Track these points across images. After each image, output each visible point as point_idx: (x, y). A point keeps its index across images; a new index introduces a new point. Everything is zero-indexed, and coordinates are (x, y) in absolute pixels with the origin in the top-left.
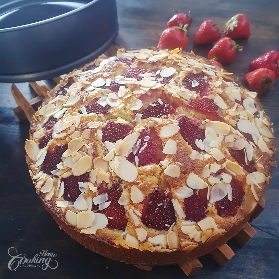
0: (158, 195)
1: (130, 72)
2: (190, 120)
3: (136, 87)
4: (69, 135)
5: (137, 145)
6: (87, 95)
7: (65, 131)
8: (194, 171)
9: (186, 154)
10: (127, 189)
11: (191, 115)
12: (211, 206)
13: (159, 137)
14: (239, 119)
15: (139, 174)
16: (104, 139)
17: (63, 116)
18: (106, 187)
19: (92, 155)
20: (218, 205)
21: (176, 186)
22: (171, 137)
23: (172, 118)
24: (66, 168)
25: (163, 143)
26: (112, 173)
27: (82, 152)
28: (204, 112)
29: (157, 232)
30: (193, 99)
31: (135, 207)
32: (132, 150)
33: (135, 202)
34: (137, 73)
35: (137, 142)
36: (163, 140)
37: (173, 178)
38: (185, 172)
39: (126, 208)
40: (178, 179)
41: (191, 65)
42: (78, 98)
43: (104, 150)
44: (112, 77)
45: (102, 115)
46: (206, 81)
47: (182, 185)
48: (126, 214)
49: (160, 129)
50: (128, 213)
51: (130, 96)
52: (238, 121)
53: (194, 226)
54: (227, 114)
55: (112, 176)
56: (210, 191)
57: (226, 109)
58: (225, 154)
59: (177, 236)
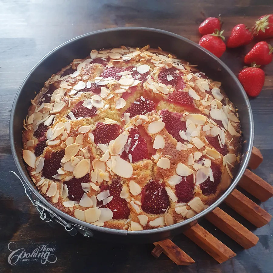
0: (153, 186)
1: (107, 71)
2: (173, 114)
3: (117, 87)
4: (63, 141)
5: (128, 144)
6: (71, 100)
7: (58, 138)
8: (181, 160)
9: (173, 147)
10: (126, 184)
11: (171, 108)
12: (197, 188)
13: (147, 134)
14: (211, 109)
15: (134, 170)
16: (97, 141)
17: (52, 122)
18: (107, 185)
19: (89, 158)
20: (202, 186)
21: (168, 176)
22: (158, 133)
23: (156, 113)
24: (67, 172)
25: (152, 139)
26: (111, 172)
27: (79, 156)
28: (182, 105)
29: (156, 216)
30: (171, 93)
31: (135, 198)
32: (124, 148)
33: (135, 194)
34: (114, 72)
35: (128, 141)
36: (151, 136)
37: (165, 170)
38: (174, 163)
39: (128, 200)
40: (169, 170)
41: (163, 62)
42: (64, 104)
43: (98, 152)
44: (91, 79)
45: (90, 118)
46: (178, 75)
47: (173, 174)
48: (128, 205)
49: (147, 126)
50: (130, 204)
51: (113, 96)
52: (210, 110)
53: (185, 207)
54: (201, 105)
55: (111, 175)
56: (195, 175)
57: (200, 101)
58: (204, 142)
59: (172, 216)
